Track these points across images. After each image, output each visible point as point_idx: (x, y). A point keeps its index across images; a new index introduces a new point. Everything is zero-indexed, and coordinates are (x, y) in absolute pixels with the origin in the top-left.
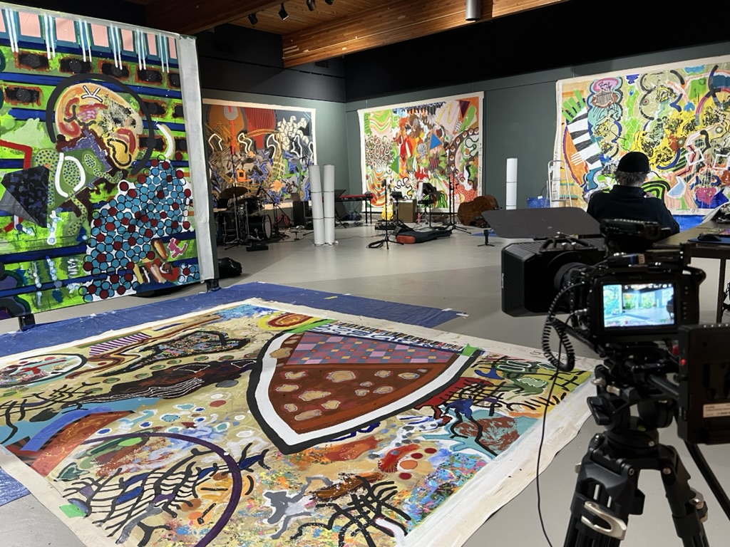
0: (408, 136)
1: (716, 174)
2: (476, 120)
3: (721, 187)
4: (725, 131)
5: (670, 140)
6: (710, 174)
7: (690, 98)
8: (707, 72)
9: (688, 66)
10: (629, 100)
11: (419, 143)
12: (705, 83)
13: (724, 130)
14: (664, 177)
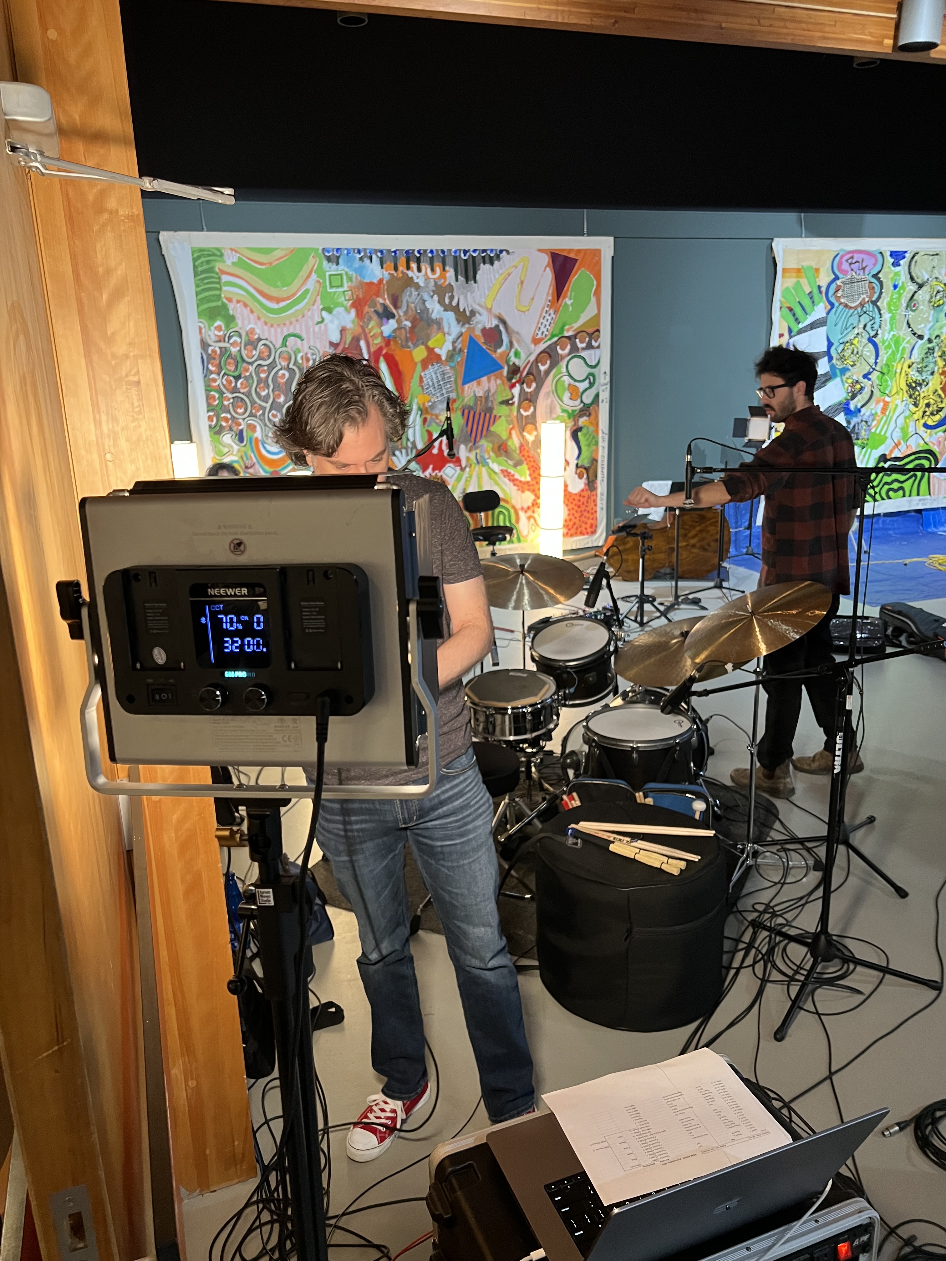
0: (388, 341)
2: (595, 312)
5: (942, 377)
10: (892, 299)
11: (425, 364)
14: (932, 443)
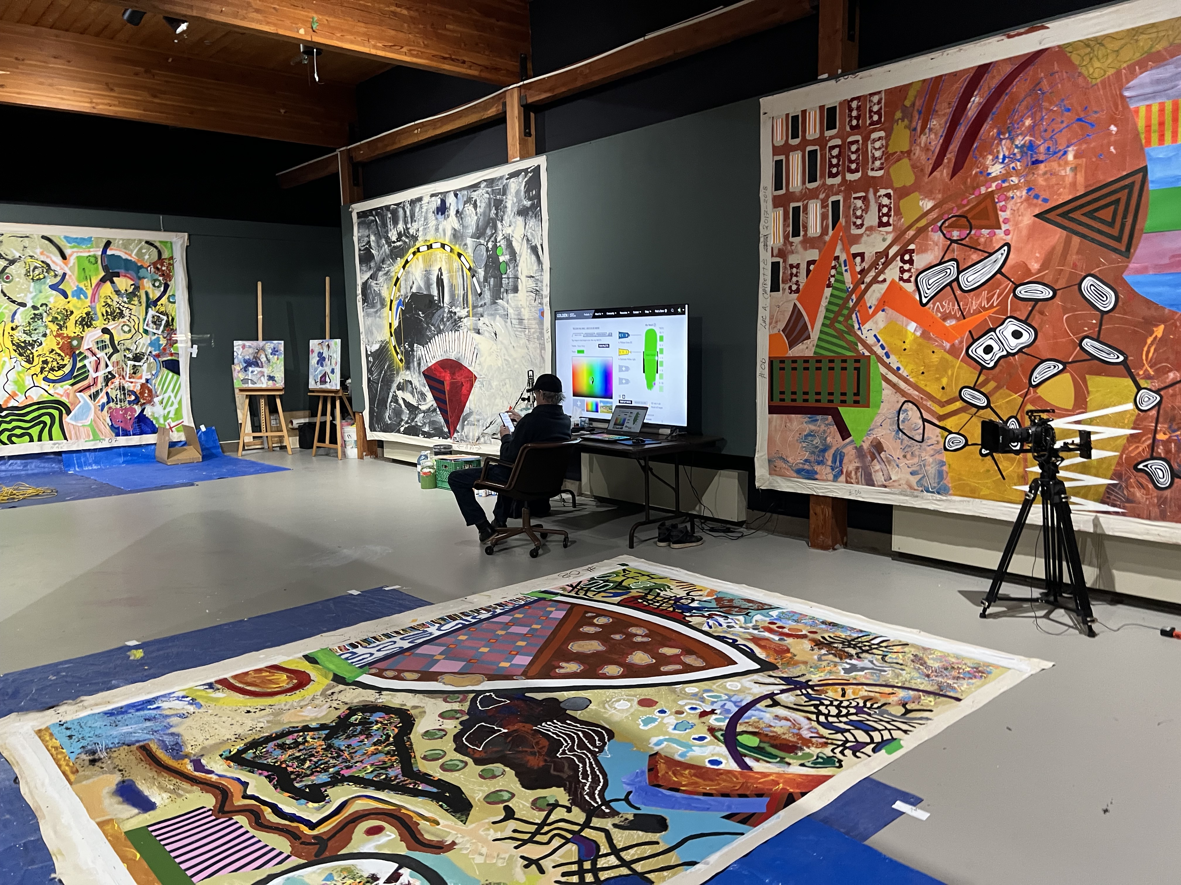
1: (131, 389)
3: (141, 405)
4: (133, 331)
5: (58, 339)
6: (124, 387)
7: (79, 281)
8: (98, 247)
9: (68, 235)
12: (96, 262)
13: (133, 329)
14: (58, 394)
